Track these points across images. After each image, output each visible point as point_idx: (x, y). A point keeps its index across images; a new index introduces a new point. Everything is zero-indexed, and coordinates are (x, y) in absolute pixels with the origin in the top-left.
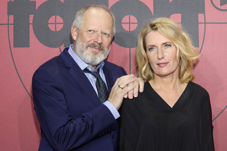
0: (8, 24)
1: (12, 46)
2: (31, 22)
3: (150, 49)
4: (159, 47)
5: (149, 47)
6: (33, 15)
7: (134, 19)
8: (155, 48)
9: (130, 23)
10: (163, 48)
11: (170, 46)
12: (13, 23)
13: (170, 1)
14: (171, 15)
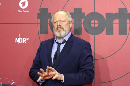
0: (38, 23)
1: (39, 32)
6: (49, 19)
7: (96, 22)
9: (94, 24)
13: (114, 14)
14: (114, 20)
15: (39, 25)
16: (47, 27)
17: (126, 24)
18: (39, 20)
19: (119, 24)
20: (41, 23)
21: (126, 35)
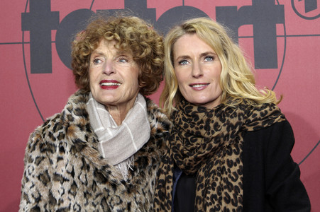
0: (23, 43)
1: (29, 71)
2: (53, 39)
3: (180, 63)
4: (196, 59)
5: (180, 60)
6: (56, 31)
8: (189, 60)
10: (202, 62)
11: (213, 58)
12: (29, 41)
13: (238, 8)
14: (239, 26)
15: (27, 47)
16: (50, 53)
17: (275, 36)
18: (27, 33)
19: (255, 37)
20: (32, 43)
21: (277, 67)
